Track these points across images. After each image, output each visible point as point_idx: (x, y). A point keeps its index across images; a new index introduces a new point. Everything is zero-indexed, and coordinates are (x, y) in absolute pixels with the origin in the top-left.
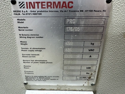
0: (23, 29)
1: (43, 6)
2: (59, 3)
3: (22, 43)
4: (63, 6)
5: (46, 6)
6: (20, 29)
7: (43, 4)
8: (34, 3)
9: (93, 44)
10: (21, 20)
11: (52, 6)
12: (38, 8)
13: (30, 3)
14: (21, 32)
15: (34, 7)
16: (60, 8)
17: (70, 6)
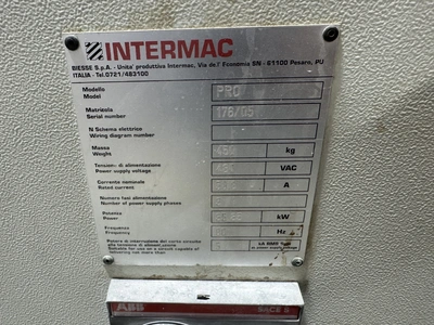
0: (99, 113)
1: (152, 54)
2: (195, 43)
3: (96, 151)
4: (205, 53)
5: (159, 53)
6: (91, 114)
7: (152, 47)
8: (127, 44)
9: (293, 151)
10: (93, 90)
11: (176, 51)
12: (138, 57)
13: (117, 45)
14: (95, 123)
15: (127, 57)
16: (197, 56)
17: (225, 51)
